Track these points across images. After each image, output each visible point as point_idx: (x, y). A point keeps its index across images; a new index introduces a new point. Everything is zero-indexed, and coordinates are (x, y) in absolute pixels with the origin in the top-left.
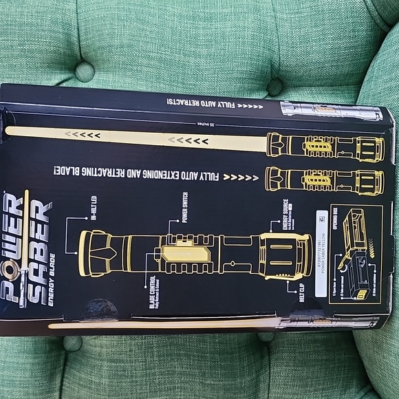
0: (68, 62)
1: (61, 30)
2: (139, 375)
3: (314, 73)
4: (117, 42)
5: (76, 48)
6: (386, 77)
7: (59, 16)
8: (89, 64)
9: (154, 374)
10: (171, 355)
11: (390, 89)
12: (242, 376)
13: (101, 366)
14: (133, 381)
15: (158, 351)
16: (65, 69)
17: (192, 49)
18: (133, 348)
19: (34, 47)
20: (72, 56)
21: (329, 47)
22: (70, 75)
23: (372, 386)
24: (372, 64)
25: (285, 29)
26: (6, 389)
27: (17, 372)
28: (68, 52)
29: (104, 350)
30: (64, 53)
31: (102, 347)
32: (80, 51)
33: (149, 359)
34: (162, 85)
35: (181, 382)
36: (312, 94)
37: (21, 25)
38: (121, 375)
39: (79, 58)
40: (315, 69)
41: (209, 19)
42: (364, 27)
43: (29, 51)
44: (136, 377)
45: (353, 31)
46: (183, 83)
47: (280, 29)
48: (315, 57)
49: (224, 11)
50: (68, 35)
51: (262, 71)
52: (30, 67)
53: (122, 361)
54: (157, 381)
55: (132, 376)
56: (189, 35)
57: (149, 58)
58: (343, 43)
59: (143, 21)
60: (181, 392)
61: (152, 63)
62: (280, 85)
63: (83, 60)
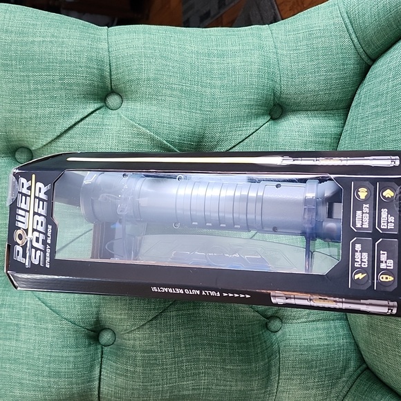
0: (100, 93)
1: (96, 66)
2: (169, 362)
3: (310, 99)
4: (144, 76)
5: (108, 81)
6: (372, 104)
7: (93, 54)
8: (118, 94)
9: (182, 362)
10: (196, 344)
11: (377, 113)
12: (257, 361)
13: (136, 357)
14: (163, 369)
15: (185, 342)
16: (98, 99)
17: (208, 81)
18: (163, 339)
19: (72, 81)
20: (104, 88)
21: (323, 78)
22: (102, 104)
23: (367, 365)
24: (358, 92)
25: (285, 63)
26: (52, 380)
27: (62, 364)
28: (101, 84)
29: (137, 343)
30: (98, 85)
31: (135, 340)
32: (111, 83)
33: (177, 349)
34: (183, 112)
35: (206, 368)
36: (308, 117)
37: (61, 62)
38: (153, 364)
39: (110, 89)
40: (311, 96)
41: (222, 55)
42: (352, 62)
43: (68, 84)
44: (166, 365)
45: (343, 65)
46: (201, 110)
47: (281, 63)
48: (311, 86)
49: (234, 48)
50: (102, 70)
51: (266, 99)
52: (69, 98)
53: (154, 352)
54: (184, 368)
55: (163, 364)
56: (205, 69)
57: (172, 89)
58: (334, 75)
59: (166, 58)
60: (205, 376)
61: (175, 93)
62: (280, 110)
63: (113, 91)
